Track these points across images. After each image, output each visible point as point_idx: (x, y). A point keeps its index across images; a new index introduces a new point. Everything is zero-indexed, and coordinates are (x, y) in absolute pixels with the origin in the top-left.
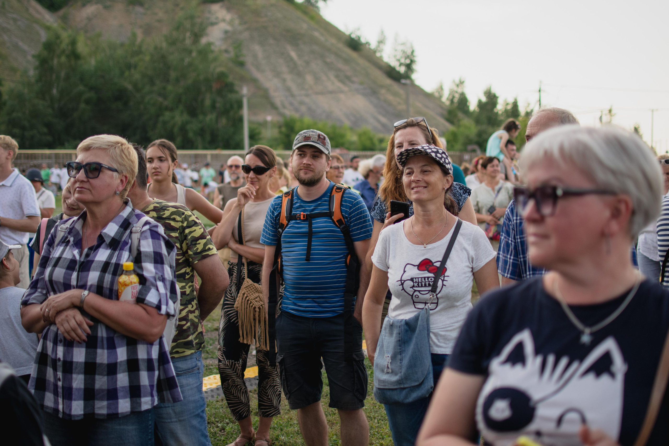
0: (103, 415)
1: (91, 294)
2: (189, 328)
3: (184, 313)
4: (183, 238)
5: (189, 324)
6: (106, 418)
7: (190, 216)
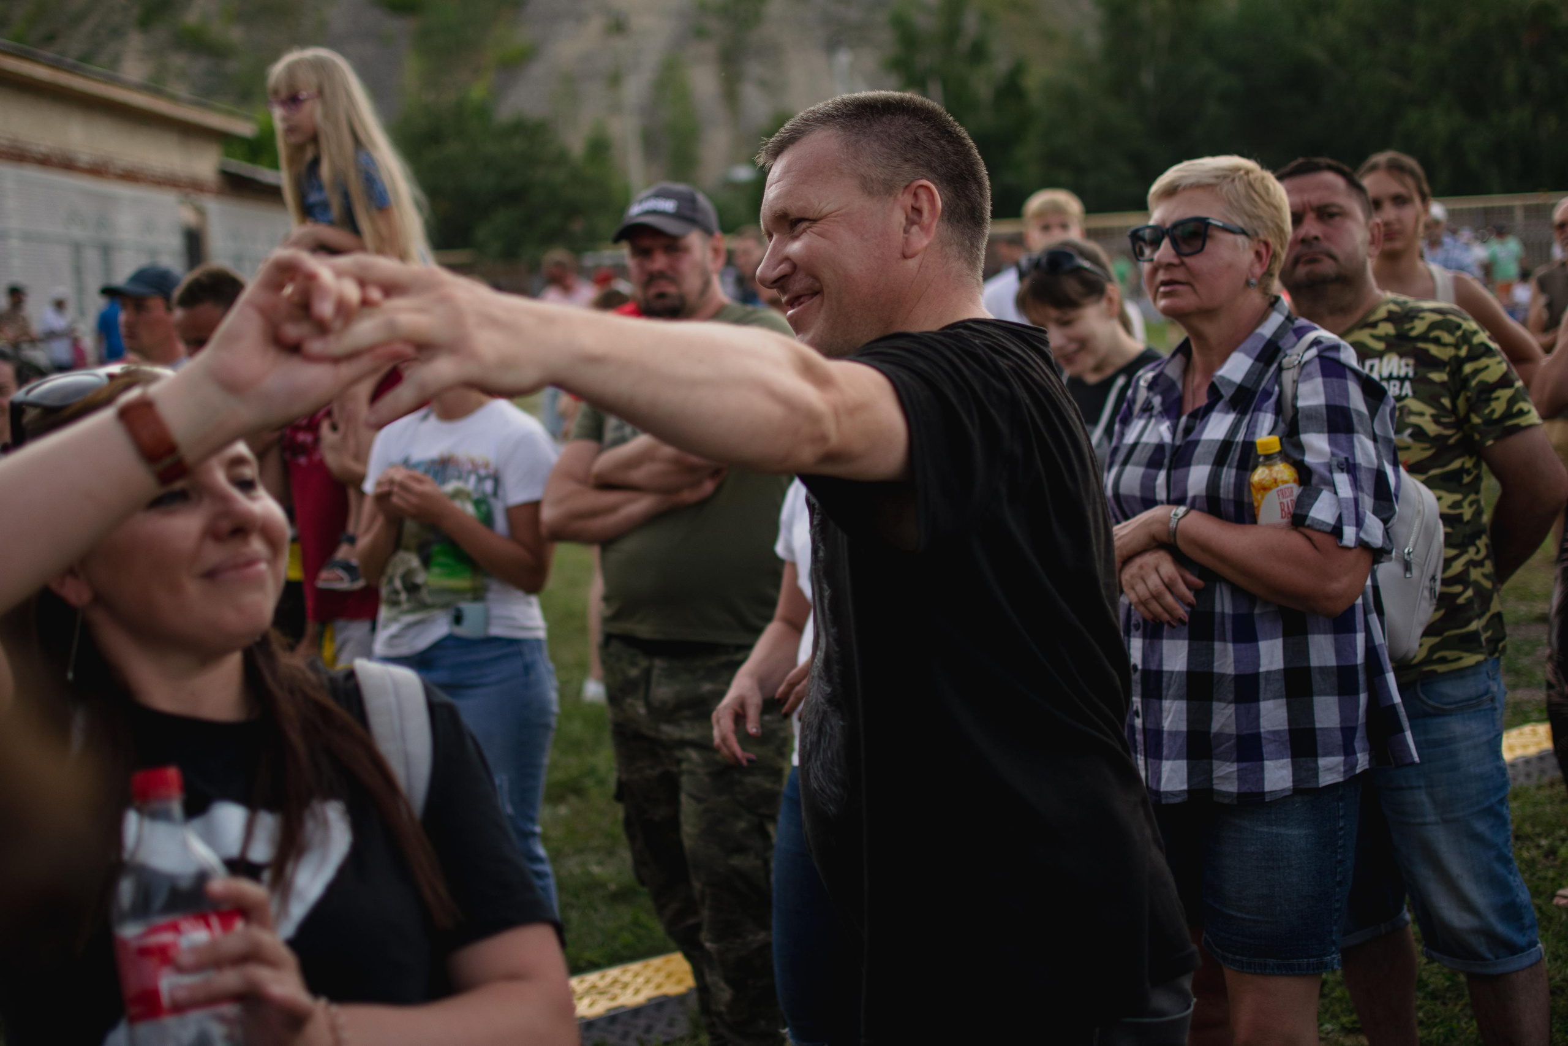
0: (1228, 794)
1: (1194, 514)
2: (1470, 601)
3: (1457, 567)
4: (1458, 383)
5: (1469, 593)
6: (1235, 802)
7: (1475, 333)
